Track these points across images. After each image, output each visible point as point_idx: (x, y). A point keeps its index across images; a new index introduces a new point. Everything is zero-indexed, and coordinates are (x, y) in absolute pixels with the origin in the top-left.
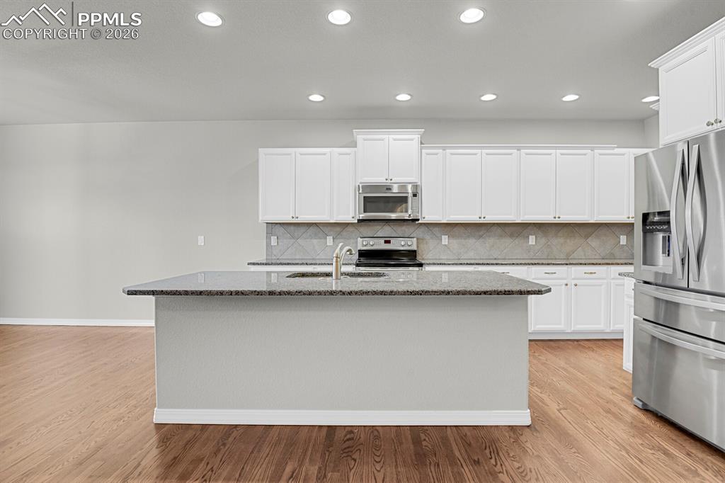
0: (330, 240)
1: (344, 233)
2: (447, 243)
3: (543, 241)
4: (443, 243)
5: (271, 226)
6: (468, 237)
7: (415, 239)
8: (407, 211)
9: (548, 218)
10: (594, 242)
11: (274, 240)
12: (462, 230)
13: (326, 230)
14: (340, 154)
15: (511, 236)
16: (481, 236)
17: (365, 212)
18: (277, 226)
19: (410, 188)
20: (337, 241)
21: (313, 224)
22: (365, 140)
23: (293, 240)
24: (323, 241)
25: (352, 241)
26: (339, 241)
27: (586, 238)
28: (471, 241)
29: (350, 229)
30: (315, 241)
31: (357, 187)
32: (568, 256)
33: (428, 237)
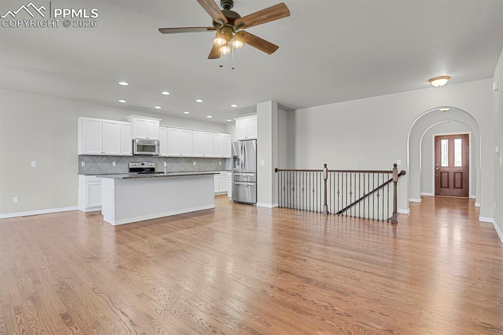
0: (114, 164)
1: (121, 160)
3: (198, 163)
5: (82, 157)
7: (155, 163)
8: (155, 151)
9: (201, 155)
10: (212, 164)
11: (83, 164)
12: (171, 159)
13: (112, 159)
14: (125, 125)
15: (188, 162)
17: (138, 151)
18: (85, 157)
19: (156, 143)
20: (118, 164)
21: (105, 156)
22: (138, 120)
23: (94, 164)
24: (110, 164)
25: (125, 164)
26: (119, 164)
27: (210, 162)
28: (174, 164)
29: (124, 158)
30: (106, 164)
31: (133, 140)
32: (205, 169)
33: (158, 162)
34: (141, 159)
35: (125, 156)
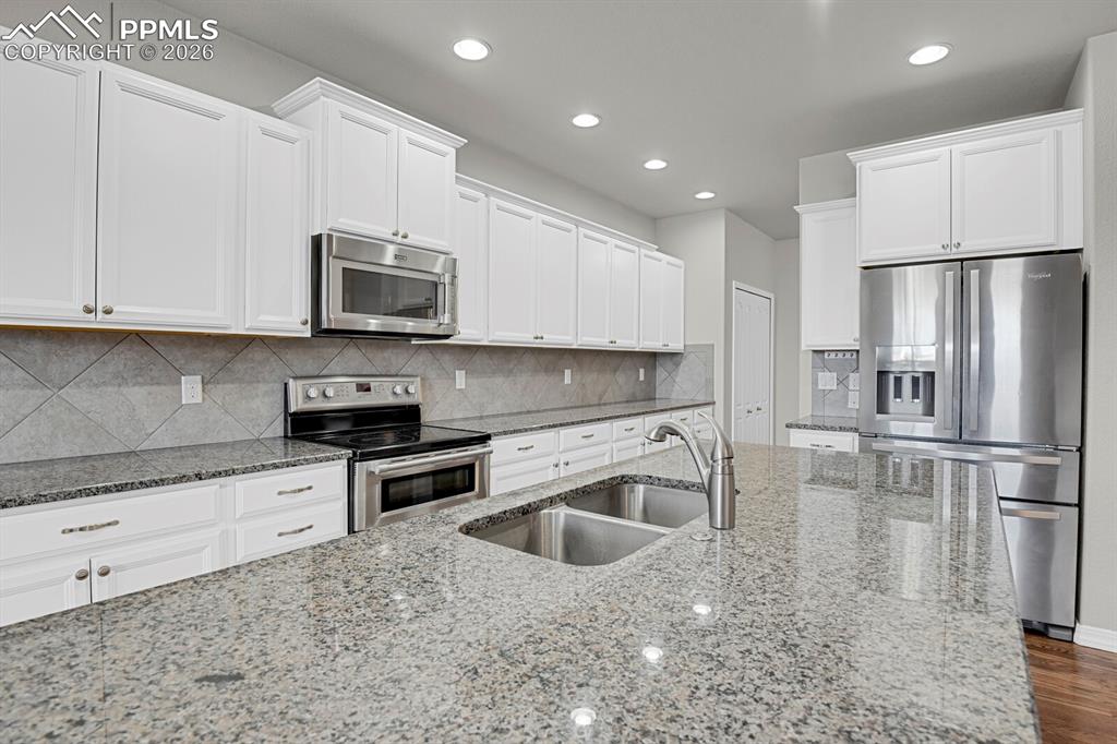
0: (191, 389)
1: (239, 366)
2: (463, 387)
3: (578, 377)
4: (458, 387)
6: (494, 373)
7: (419, 379)
8: (432, 316)
10: (620, 378)
12: (485, 358)
13: (178, 356)
16: (511, 371)
17: (343, 310)
19: (441, 268)
20: (217, 390)
21: (129, 333)
24: (167, 390)
25: (263, 388)
26: (222, 391)
27: (615, 371)
28: (499, 380)
29: (258, 354)
30: (137, 394)
31: (317, 241)
32: (600, 399)
33: (432, 374)
34: (353, 357)
35: (262, 339)
